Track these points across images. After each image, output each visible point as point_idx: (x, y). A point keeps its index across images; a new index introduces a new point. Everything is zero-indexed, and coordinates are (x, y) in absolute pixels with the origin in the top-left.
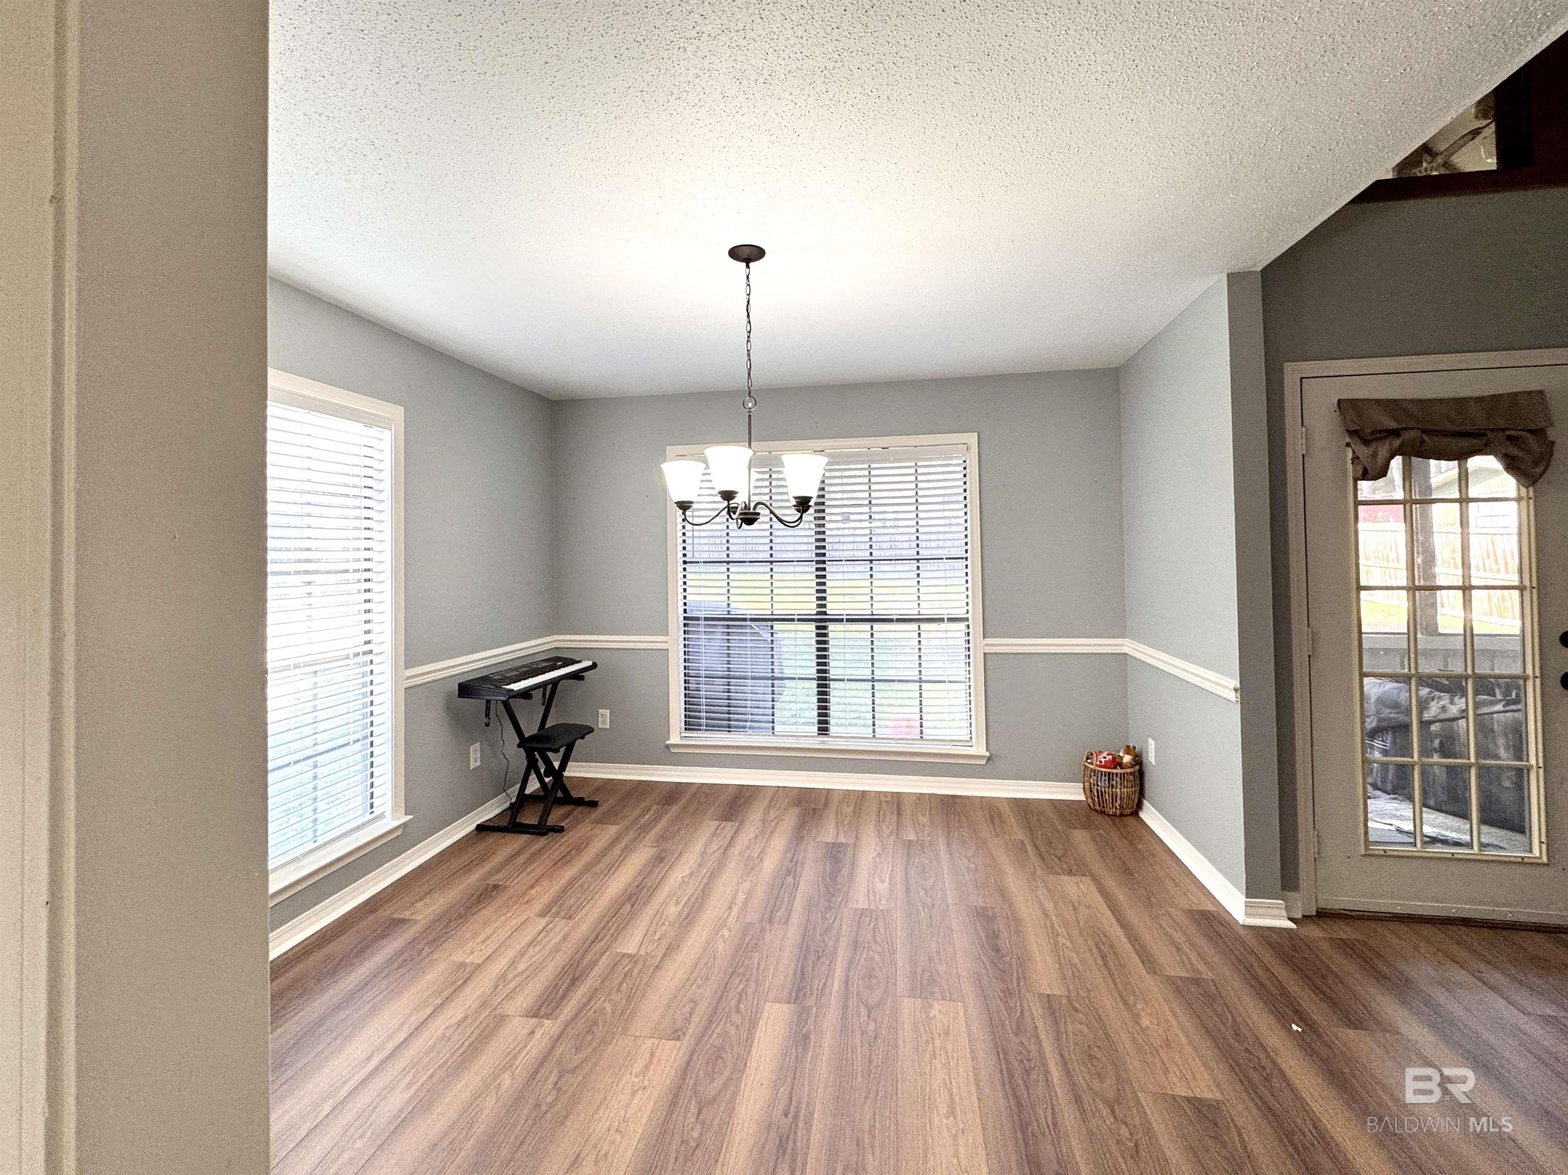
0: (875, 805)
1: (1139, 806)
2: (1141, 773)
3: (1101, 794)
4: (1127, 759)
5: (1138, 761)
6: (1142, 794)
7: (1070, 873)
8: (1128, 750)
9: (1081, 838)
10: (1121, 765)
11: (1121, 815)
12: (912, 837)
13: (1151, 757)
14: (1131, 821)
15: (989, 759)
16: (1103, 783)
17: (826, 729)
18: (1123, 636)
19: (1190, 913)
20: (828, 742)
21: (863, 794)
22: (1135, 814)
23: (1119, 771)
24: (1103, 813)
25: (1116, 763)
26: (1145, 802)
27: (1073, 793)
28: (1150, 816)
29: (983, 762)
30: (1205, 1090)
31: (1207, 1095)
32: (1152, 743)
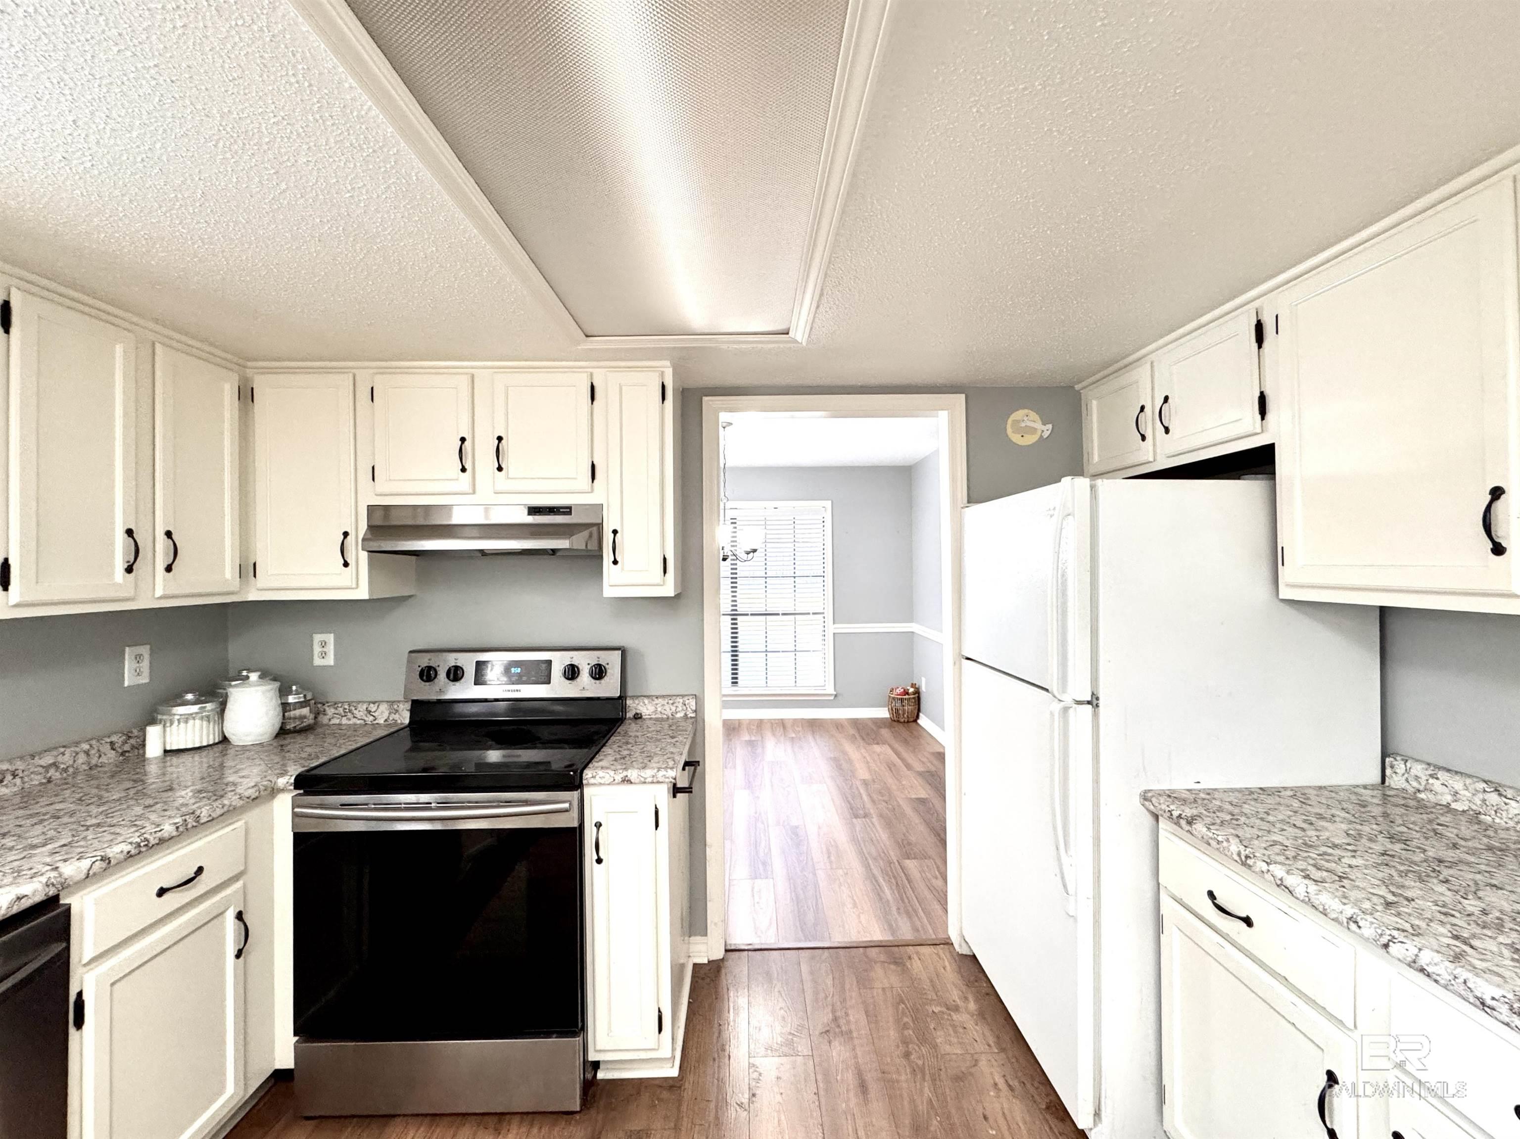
0: (769, 725)
1: (918, 717)
2: (919, 698)
3: (897, 710)
4: (911, 690)
5: (917, 692)
6: (919, 710)
7: (878, 744)
8: (913, 685)
9: (885, 733)
10: (908, 694)
11: (908, 722)
12: (794, 735)
13: (923, 689)
14: (914, 724)
15: (836, 696)
16: (898, 704)
17: (736, 683)
18: (912, 622)
19: (933, 754)
20: (739, 690)
21: (761, 721)
22: (915, 721)
23: (907, 697)
24: (898, 721)
25: (906, 693)
26: (921, 714)
27: (883, 713)
28: (923, 721)
29: (832, 698)
30: (923, 795)
31: (922, 796)
32: (923, 679)
